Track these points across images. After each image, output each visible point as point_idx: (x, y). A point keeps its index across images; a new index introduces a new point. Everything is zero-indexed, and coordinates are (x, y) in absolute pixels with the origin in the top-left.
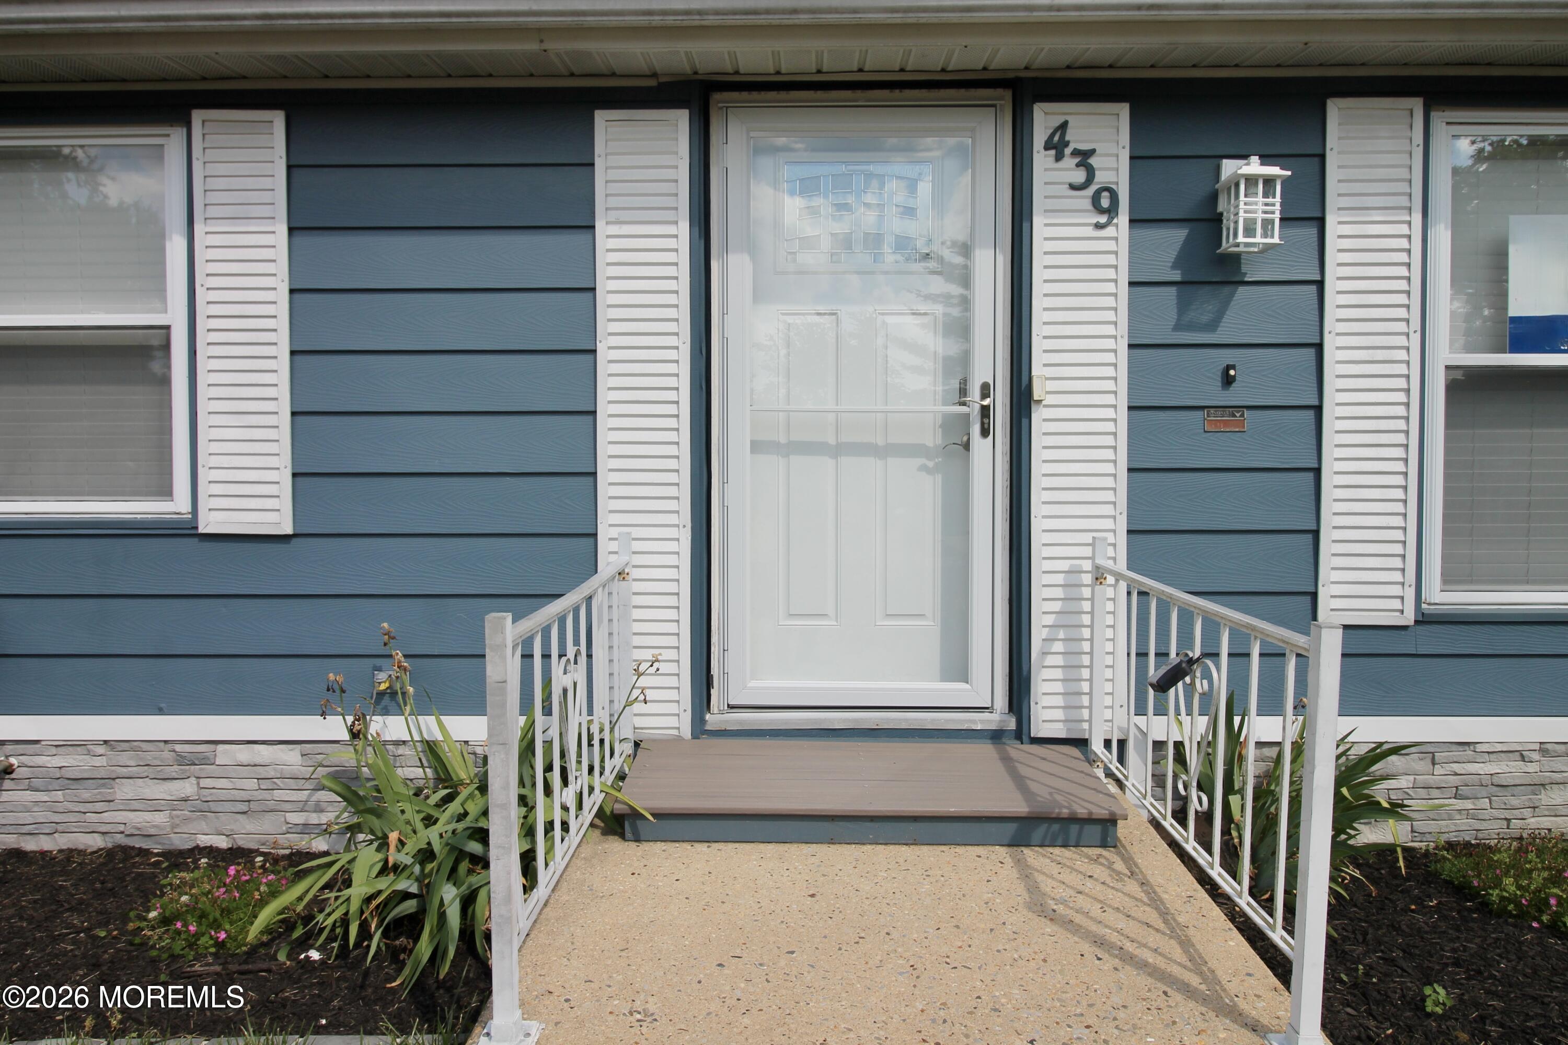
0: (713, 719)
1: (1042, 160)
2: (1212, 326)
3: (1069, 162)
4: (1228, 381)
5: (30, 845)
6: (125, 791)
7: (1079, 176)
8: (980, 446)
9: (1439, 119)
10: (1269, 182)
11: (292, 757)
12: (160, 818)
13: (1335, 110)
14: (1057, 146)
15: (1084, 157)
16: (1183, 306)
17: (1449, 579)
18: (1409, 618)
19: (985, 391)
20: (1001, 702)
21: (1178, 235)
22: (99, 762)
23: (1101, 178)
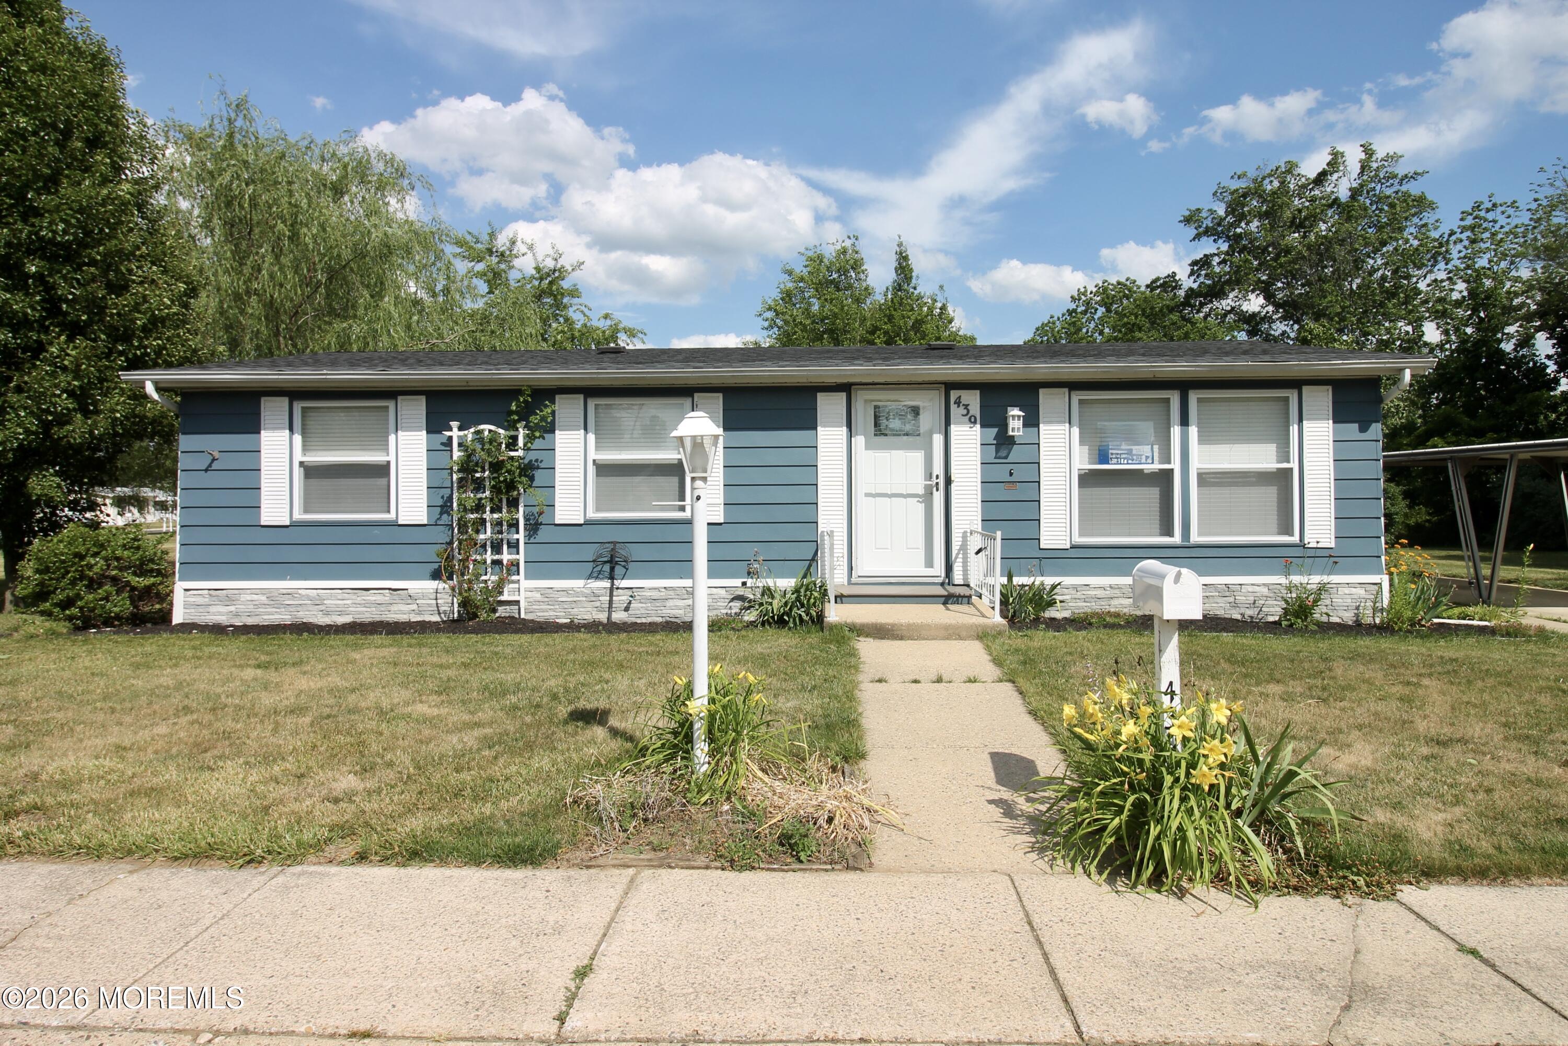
0: (853, 580)
1: (953, 407)
2: (1006, 457)
3: (962, 407)
4: (1011, 474)
5: (639, 621)
6: (670, 603)
7: (965, 412)
8: (936, 494)
9: (1073, 393)
10: (1019, 417)
11: (723, 591)
12: (681, 612)
13: (1042, 391)
14: (958, 403)
15: (966, 406)
16: (997, 451)
17: (1081, 535)
18: (1068, 546)
19: (937, 477)
20: (943, 575)
21: (995, 430)
22: (663, 594)
23: (971, 413)
